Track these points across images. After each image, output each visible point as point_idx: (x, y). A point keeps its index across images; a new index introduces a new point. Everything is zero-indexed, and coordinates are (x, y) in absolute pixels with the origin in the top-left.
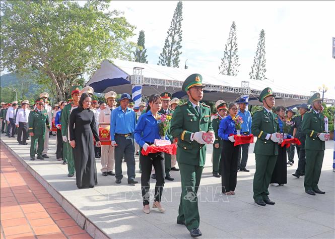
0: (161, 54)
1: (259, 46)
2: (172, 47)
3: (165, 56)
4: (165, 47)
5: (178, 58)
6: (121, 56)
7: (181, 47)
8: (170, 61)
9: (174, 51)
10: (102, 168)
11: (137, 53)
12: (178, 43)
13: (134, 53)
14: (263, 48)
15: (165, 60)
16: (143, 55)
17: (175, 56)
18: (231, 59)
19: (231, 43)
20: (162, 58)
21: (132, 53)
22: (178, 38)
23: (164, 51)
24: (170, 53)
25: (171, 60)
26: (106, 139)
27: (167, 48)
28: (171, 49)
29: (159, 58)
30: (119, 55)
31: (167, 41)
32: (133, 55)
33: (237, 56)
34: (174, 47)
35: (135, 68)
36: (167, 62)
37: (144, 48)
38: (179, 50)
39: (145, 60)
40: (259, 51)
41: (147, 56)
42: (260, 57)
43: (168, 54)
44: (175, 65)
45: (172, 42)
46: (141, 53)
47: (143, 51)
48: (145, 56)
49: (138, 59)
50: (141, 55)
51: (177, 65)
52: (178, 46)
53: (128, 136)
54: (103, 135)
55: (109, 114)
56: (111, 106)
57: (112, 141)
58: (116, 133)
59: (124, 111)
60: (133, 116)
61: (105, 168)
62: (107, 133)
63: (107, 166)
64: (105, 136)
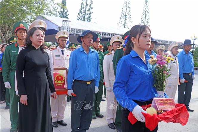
0: (78, 14)
1: (145, 9)
2: (86, 9)
3: (81, 15)
4: (81, 8)
5: (91, 16)
7: (92, 8)
9: (88, 11)
11: (61, 12)
12: (90, 5)
13: (59, 13)
14: (147, 10)
15: (81, 18)
16: (66, 13)
17: (88, 15)
18: (126, 17)
19: (126, 7)
20: (79, 16)
21: (58, 13)
23: (80, 12)
24: (85, 13)
25: (86, 18)
27: (83, 9)
28: (86, 10)
29: (77, 16)
30: (49, 13)
32: (58, 14)
33: (130, 16)
34: (87, 9)
35: (64, 20)
36: (83, 19)
37: (66, 9)
38: (91, 11)
39: (67, 18)
40: (145, 12)
41: (68, 15)
42: (146, 17)
43: (83, 13)
44: (88, 21)
45: (86, 5)
46: (64, 13)
47: (66, 11)
48: (67, 15)
49: (62, 16)
50: (64, 14)
51: (90, 21)
52: (90, 7)
53: (91, 83)
54: (58, 83)
55: (59, 56)
56: (63, 47)
57: (69, 90)
58: (75, 80)
59: (86, 53)
60: (97, 58)
61: (55, 117)
62: (62, 80)
63: (57, 114)
64: (59, 84)
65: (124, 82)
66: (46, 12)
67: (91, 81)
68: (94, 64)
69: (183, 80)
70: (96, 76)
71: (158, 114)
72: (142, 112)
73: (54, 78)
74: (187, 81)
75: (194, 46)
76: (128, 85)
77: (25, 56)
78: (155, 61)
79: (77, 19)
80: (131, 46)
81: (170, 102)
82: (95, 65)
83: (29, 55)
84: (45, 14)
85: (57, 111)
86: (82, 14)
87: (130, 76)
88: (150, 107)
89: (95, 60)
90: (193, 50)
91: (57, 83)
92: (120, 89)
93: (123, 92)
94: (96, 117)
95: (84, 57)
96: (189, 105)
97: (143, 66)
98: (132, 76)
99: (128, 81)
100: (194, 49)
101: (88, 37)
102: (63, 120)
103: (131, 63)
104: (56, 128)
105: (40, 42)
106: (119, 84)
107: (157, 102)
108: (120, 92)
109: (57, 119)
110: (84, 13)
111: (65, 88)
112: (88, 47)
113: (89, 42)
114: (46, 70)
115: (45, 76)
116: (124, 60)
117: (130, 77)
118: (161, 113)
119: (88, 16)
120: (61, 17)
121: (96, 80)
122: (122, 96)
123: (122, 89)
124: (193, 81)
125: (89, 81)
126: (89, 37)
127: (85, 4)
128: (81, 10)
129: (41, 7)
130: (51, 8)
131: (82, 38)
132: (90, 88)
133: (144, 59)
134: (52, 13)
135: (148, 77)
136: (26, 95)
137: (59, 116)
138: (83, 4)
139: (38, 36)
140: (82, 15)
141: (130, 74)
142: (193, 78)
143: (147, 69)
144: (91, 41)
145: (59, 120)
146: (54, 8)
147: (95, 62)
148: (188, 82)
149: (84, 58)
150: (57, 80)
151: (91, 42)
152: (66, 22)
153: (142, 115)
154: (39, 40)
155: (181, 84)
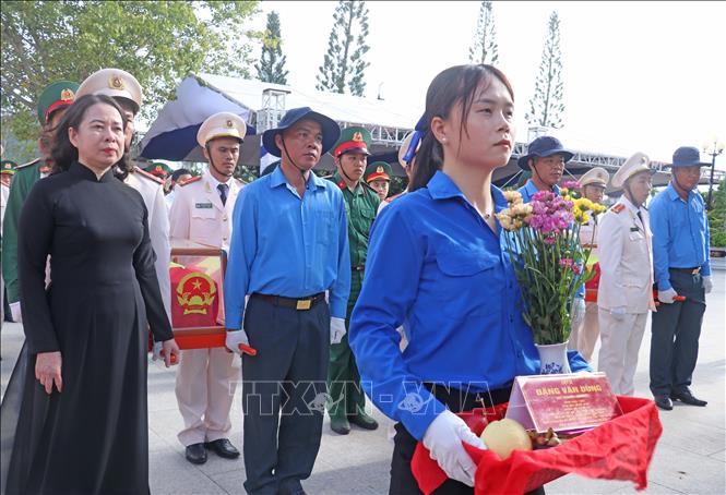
0: (321, 69)
1: (547, 52)
2: (346, 52)
3: (329, 74)
4: (331, 51)
5: (362, 76)
6: (226, 72)
7: (366, 49)
8: (344, 85)
9: (353, 59)
10: (183, 428)
11: (264, 64)
12: (361, 40)
13: (256, 65)
14: (556, 56)
15: (330, 82)
16: (279, 69)
17: (355, 70)
19: (483, 44)
20: (323, 78)
21: (252, 65)
22: (360, 27)
23: (328, 62)
24: (343, 64)
25: (346, 82)
26: (201, 320)
27: (336, 54)
28: (346, 57)
29: (318, 77)
30: (222, 68)
31: (334, 36)
32: (253, 72)
34: (351, 52)
35: (267, 90)
36: (336, 88)
37: (280, 54)
38: (364, 57)
39: (283, 82)
40: (547, 62)
41: (287, 73)
42: (551, 77)
43: (336, 67)
44: (355, 92)
45: (345, 39)
46: (274, 66)
47: (279, 60)
48: (283, 73)
49: (267, 77)
50: (274, 71)
51: (360, 92)
52: (360, 46)
53: (312, 304)
54: (190, 303)
55: (210, 206)
56: (225, 175)
57: (230, 330)
58: (254, 295)
59: (294, 191)
60: (336, 214)
61: (198, 428)
62: (206, 295)
63: (203, 418)
64: (196, 307)
65: (398, 305)
66: (212, 64)
67: (313, 296)
68: (326, 233)
69: (669, 295)
70: (335, 277)
71: (535, 448)
72: (463, 443)
73: (174, 286)
74: (684, 298)
75: (715, 178)
76: (416, 318)
77: (55, 205)
78: (523, 215)
79: (317, 87)
80: (436, 157)
81: (593, 393)
82: (329, 237)
83: (67, 198)
84: (208, 72)
85: (205, 406)
86: (332, 69)
87: (421, 280)
88: (499, 417)
89: (327, 220)
90: (711, 190)
91: (186, 306)
92: (374, 336)
93: (387, 353)
94: (349, 427)
95: (287, 206)
96: (689, 383)
97: (480, 241)
98: (432, 281)
99: (415, 301)
100: (715, 187)
101: (303, 132)
102: (225, 436)
103: (426, 223)
104: (200, 467)
105: (108, 151)
106: (375, 317)
107: (532, 394)
108: (376, 350)
109: (204, 433)
110: (339, 66)
111: (218, 324)
112: (303, 172)
113: (306, 151)
114: (136, 256)
115: (131, 279)
116: (398, 213)
117: (423, 286)
118: (546, 446)
119: (354, 74)
120: (264, 80)
121: (338, 295)
122: (384, 370)
123: (387, 337)
124: (706, 295)
125: (306, 298)
126: (304, 135)
127: (342, 37)
128: (331, 58)
129: (196, 46)
130: (229, 51)
131: (278, 137)
132: (311, 325)
133: (487, 210)
134: (231, 69)
135: (500, 287)
136: (58, 354)
137: (213, 424)
138: (336, 37)
139: (99, 127)
140: (333, 74)
141: (422, 272)
142: (705, 285)
143: (497, 250)
144: (315, 148)
145: (214, 437)
146: (238, 49)
147: (329, 226)
148: (686, 299)
149: (285, 213)
150: (186, 295)
151: (315, 152)
152: (273, 94)
153: (464, 456)
154: (103, 145)
155: (661, 306)
